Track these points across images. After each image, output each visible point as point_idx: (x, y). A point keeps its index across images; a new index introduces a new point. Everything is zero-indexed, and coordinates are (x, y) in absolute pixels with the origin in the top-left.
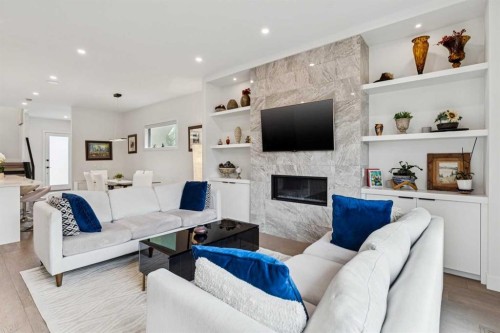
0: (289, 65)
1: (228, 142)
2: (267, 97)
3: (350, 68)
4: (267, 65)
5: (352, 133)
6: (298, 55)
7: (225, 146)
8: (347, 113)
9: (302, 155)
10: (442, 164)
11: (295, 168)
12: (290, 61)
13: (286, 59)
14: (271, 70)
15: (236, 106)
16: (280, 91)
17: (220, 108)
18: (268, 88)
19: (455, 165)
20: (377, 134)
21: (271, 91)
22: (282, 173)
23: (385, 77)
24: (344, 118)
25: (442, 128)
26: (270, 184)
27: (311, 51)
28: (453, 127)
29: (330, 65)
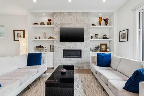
0: (69, 14)
1: (39, 38)
2: (61, 24)
3: (88, 20)
4: (61, 13)
5: (88, 38)
6: (72, 12)
7: (38, 39)
8: (87, 32)
9: (74, 43)
10: (103, 46)
11: (72, 47)
12: (70, 14)
13: (68, 13)
14: (62, 15)
15: (44, 25)
16: (66, 22)
17: (36, 24)
18: (61, 20)
19: (104, 46)
20: (92, 38)
21: (63, 22)
22: (67, 49)
23: (93, 25)
24: (86, 34)
25: (104, 38)
26: (62, 52)
27: (77, 13)
28: (106, 38)
29: (82, 18)
